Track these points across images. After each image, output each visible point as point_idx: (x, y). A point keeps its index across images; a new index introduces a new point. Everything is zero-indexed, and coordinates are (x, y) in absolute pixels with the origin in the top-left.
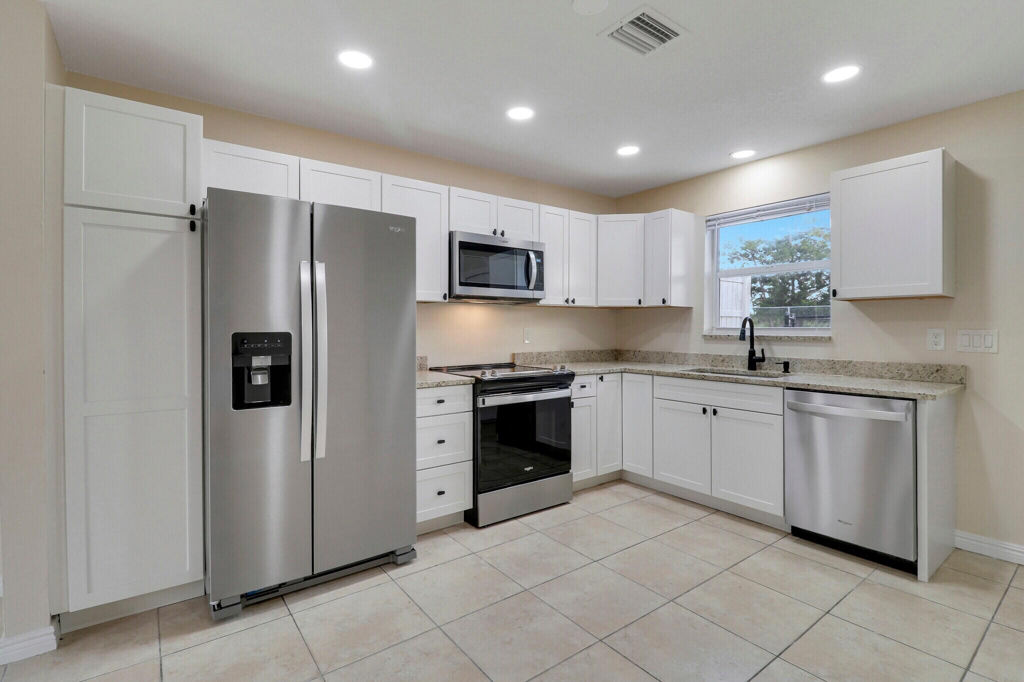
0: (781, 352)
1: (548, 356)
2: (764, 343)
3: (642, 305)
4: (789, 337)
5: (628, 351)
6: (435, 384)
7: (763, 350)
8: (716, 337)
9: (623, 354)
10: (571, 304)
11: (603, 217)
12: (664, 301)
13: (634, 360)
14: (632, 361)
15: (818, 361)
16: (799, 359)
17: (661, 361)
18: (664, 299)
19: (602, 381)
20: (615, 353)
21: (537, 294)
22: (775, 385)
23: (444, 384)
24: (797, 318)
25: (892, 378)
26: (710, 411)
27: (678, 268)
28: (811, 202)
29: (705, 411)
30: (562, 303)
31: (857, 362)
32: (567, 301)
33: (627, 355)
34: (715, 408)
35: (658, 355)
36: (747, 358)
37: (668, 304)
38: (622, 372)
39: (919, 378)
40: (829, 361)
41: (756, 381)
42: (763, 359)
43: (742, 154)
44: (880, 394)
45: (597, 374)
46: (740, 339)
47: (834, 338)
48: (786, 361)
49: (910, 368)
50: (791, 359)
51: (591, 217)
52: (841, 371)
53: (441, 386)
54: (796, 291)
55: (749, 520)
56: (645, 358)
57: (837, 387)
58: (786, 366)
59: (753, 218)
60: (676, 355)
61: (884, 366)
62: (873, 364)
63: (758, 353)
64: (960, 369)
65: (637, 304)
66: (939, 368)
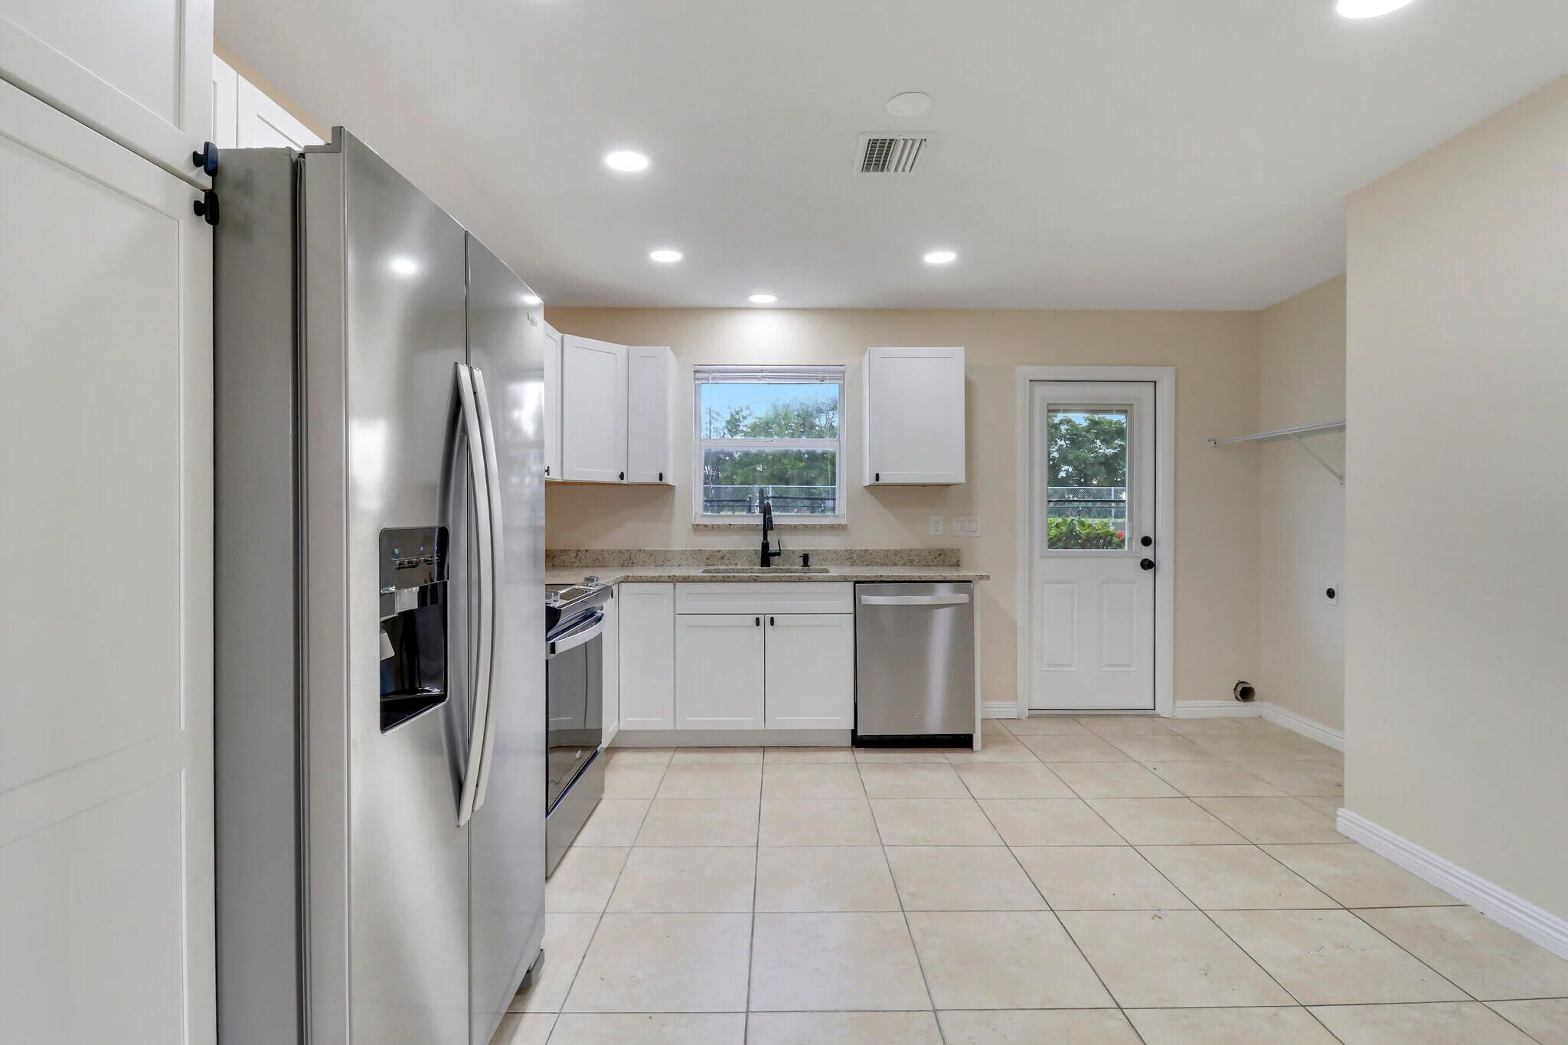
0: (794, 544)
2: (774, 533)
4: (804, 525)
7: (779, 542)
8: (713, 526)
9: (554, 556)
11: (570, 339)
12: (661, 477)
13: (576, 564)
15: (835, 552)
16: (815, 550)
17: (626, 564)
18: (661, 474)
25: (905, 565)
26: (764, 621)
28: (825, 372)
29: (758, 621)
33: (563, 558)
34: (772, 616)
35: (620, 555)
36: (759, 551)
38: (621, 582)
39: (926, 564)
40: (846, 551)
42: (777, 553)
43: (762, 298)
47: (846, 525)
48: (806, 553)
49: (918, 553)
52: (858, 561)
55: (804, 747)
58: (806, 558)
59: (757, 378)
60: (650, 554)
61: (896, 553)
62: (888, 551)
63: (773, 547)
64: (956, 552)
65: (617, 480)
66: (941, 552)
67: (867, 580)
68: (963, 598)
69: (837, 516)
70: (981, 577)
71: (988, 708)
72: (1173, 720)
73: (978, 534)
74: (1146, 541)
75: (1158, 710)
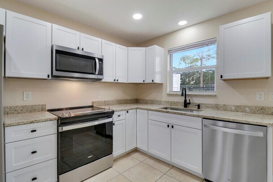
0: (196, 101)
1: (109, 102)
2: (190, 97)
3: (145, 82)
4: (199, 95)
5: (141, 99)
6: (29, 122)
7: (190, 100)
8: (172, 94)
10: (116, 81)
11: (130, 48)
12: (153, 81)
14: (142, 103)
15: (211, 104)
18: (153, 80)
19: (128, 113)
20: (136, 100)
21: (99, 77)
22: (198, 116)
23: (36, 122)
24: (193, 88)
25: (242, 112)
26: (170, 126)
27: (158, 69)
29: (168, 126)
30: (113, 81)
31: (227, 105)
32: (115, 80)
34: (172, 125)
36: (184, 103)
37: (154, 82)
38: (136, 109)
39: (253, 112)
40: (215, 104)
41: (190, 114)
42: (189, 103)
43: (182, 23)
44: (249, 123)
45: (126, 110)
46: (182, 96)
47: (217, 95)
48: (199, 104)
50: (200, 103)
51: (126, 48)
52: (220, 108)
53: (33, 123)
54: (188, 81)
55: (186, 172)
56: (146, 102)
57: (228, 119)
58: (199, 106)
60: (157, 101)
61: (239, 107)
62: (234, 106)
63: (188, 101)
65: (143, 82)
66: (262, 108)
67: (207, 118)
68: (261, 134)
69: (215, 92)
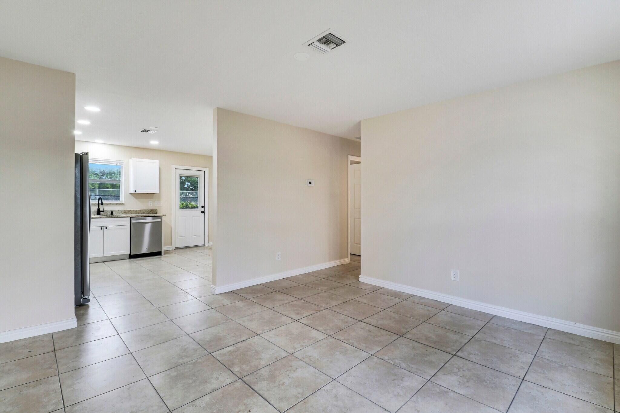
4: (111, 204)
7: (103, 208)
15: (121, 210)
16: (115, 210)
29: (102, 228)
34: (106, 227)
36: (97, 211)
40: (124, 210)
42: (103, 211)
47: (125, 203)
49: (146, 210)
50: (112, 210)
58: (112, 213)
61: (139, 211)
62: (137, 210)
63: (101, 209)
64: (156, 210)
66: (152, 210)
67: (133, 217)
69: (121, 201)
70: (164, 215)
71: (164, 248)
72: (208, 246)
73: (162, 206)
74: (203, 207)
75: (205, 245)
